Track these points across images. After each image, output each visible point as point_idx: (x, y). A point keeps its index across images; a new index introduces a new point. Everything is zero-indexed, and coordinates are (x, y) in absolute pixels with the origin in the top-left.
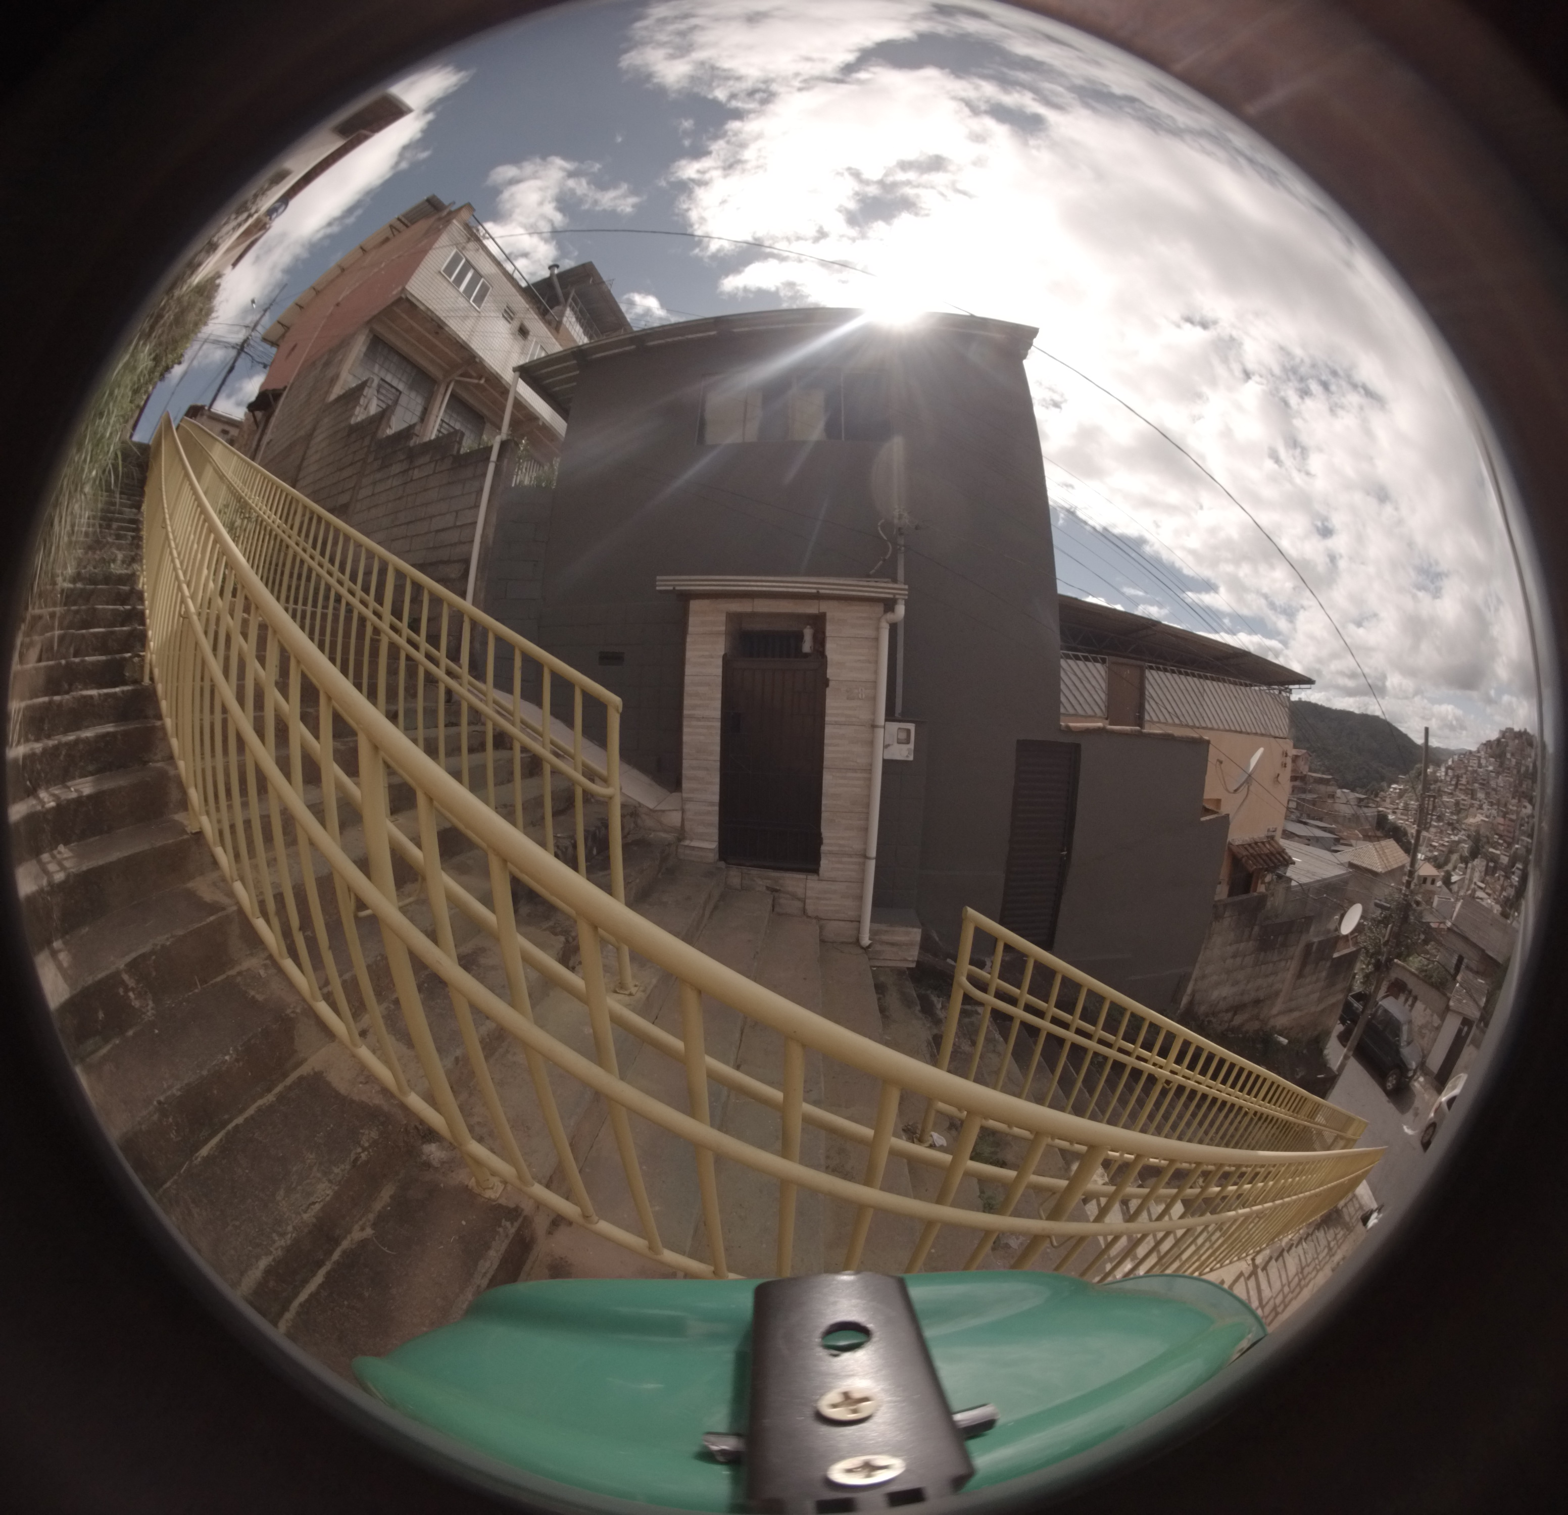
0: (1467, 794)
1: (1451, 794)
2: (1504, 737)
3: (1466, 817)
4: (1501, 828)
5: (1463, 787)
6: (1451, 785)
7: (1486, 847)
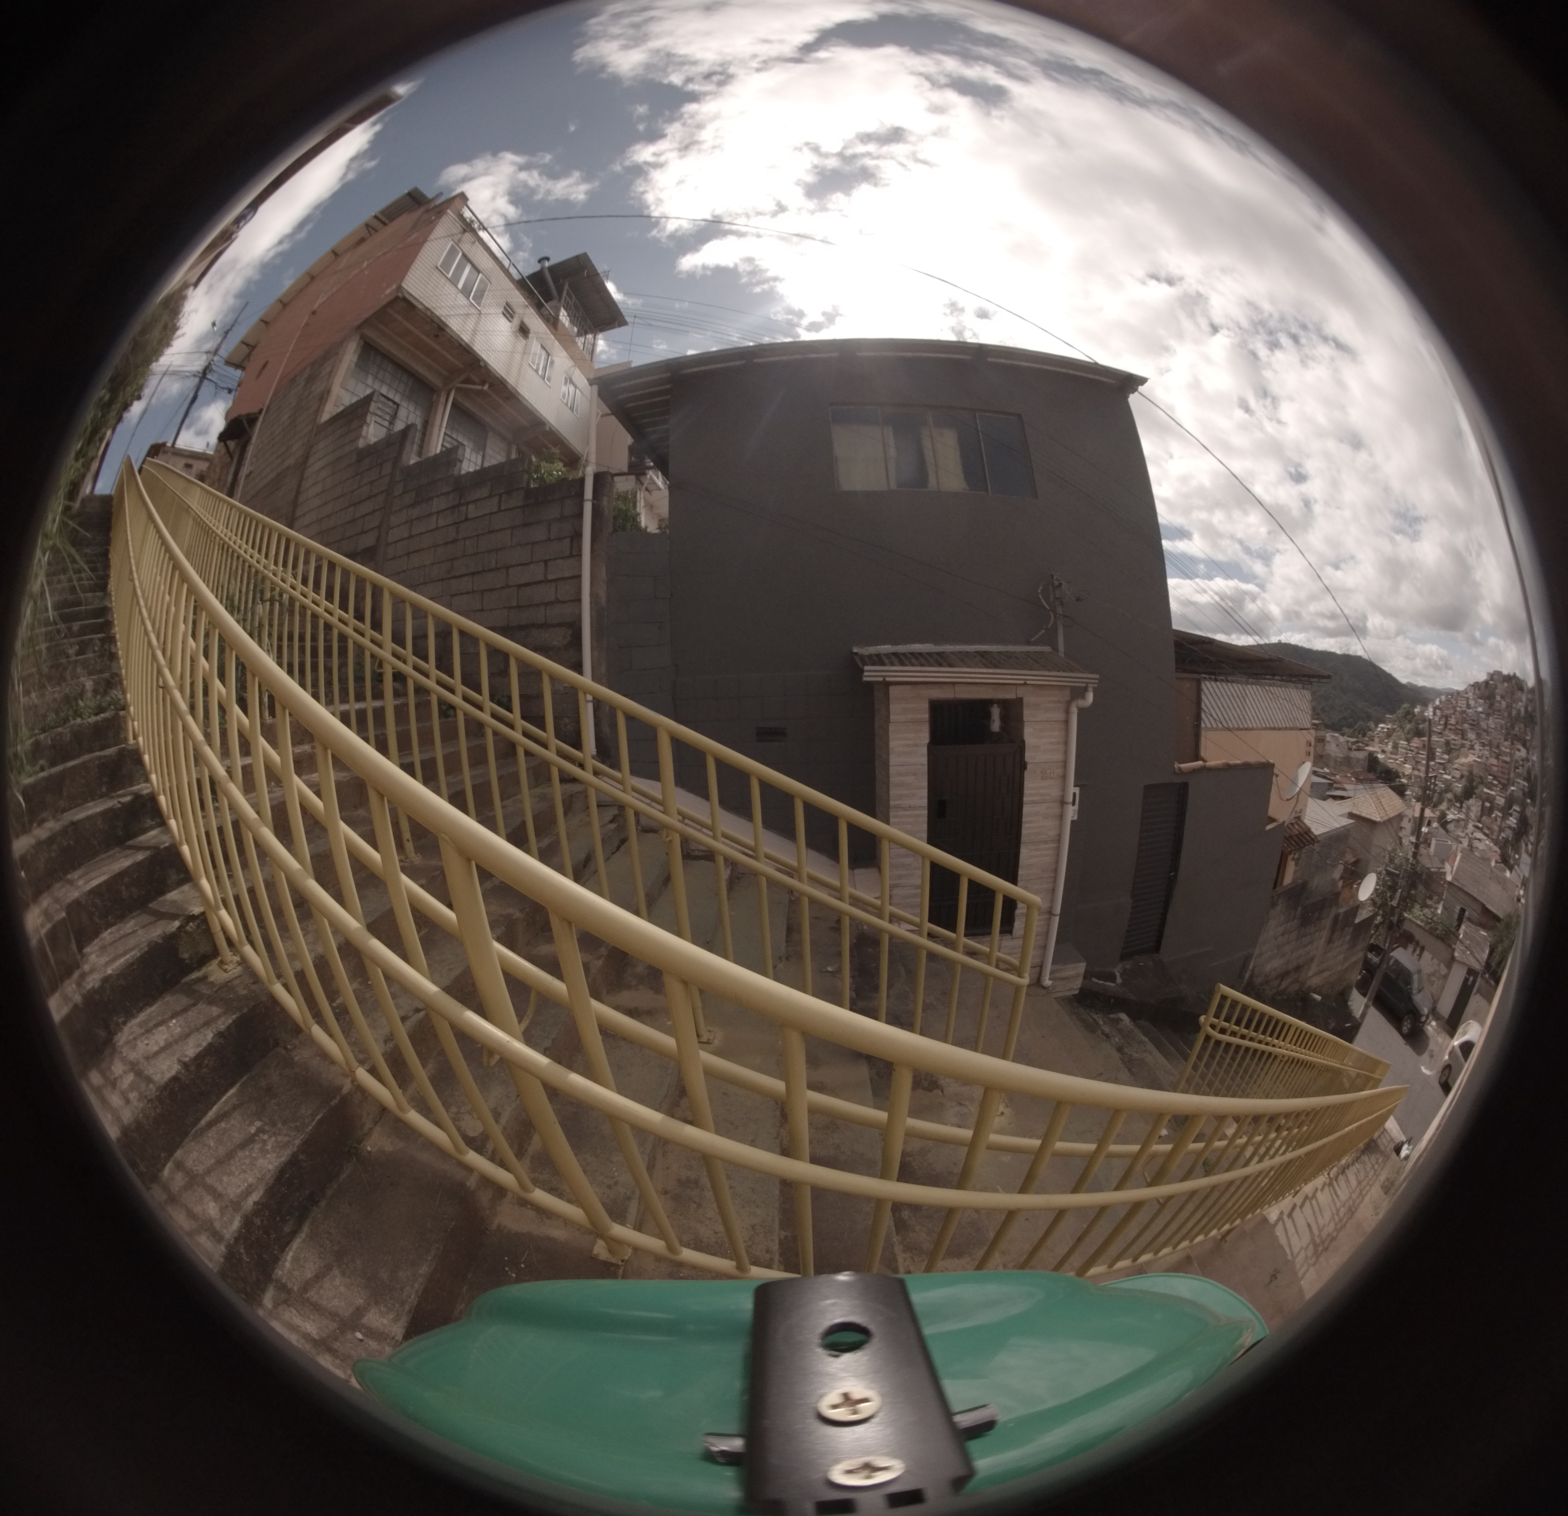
0: (1456, 734)
1: (1440, 734)
2: (1492, 679)
3: (1458, 757)
4: (1495, 769)
5: (1453, 727)
6: (1439, 725)
7: (1481, 787)
